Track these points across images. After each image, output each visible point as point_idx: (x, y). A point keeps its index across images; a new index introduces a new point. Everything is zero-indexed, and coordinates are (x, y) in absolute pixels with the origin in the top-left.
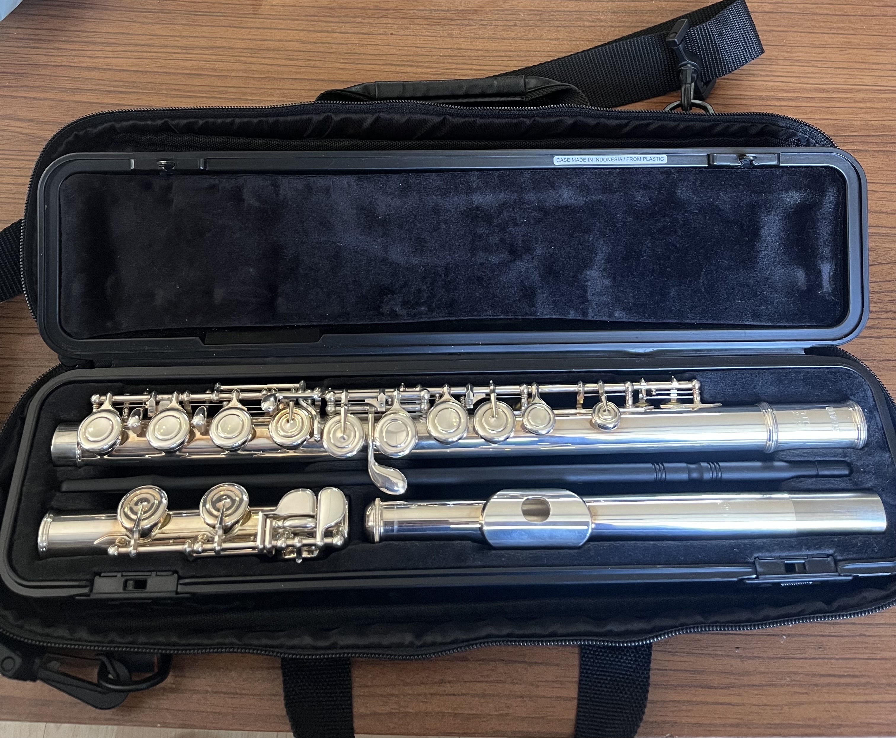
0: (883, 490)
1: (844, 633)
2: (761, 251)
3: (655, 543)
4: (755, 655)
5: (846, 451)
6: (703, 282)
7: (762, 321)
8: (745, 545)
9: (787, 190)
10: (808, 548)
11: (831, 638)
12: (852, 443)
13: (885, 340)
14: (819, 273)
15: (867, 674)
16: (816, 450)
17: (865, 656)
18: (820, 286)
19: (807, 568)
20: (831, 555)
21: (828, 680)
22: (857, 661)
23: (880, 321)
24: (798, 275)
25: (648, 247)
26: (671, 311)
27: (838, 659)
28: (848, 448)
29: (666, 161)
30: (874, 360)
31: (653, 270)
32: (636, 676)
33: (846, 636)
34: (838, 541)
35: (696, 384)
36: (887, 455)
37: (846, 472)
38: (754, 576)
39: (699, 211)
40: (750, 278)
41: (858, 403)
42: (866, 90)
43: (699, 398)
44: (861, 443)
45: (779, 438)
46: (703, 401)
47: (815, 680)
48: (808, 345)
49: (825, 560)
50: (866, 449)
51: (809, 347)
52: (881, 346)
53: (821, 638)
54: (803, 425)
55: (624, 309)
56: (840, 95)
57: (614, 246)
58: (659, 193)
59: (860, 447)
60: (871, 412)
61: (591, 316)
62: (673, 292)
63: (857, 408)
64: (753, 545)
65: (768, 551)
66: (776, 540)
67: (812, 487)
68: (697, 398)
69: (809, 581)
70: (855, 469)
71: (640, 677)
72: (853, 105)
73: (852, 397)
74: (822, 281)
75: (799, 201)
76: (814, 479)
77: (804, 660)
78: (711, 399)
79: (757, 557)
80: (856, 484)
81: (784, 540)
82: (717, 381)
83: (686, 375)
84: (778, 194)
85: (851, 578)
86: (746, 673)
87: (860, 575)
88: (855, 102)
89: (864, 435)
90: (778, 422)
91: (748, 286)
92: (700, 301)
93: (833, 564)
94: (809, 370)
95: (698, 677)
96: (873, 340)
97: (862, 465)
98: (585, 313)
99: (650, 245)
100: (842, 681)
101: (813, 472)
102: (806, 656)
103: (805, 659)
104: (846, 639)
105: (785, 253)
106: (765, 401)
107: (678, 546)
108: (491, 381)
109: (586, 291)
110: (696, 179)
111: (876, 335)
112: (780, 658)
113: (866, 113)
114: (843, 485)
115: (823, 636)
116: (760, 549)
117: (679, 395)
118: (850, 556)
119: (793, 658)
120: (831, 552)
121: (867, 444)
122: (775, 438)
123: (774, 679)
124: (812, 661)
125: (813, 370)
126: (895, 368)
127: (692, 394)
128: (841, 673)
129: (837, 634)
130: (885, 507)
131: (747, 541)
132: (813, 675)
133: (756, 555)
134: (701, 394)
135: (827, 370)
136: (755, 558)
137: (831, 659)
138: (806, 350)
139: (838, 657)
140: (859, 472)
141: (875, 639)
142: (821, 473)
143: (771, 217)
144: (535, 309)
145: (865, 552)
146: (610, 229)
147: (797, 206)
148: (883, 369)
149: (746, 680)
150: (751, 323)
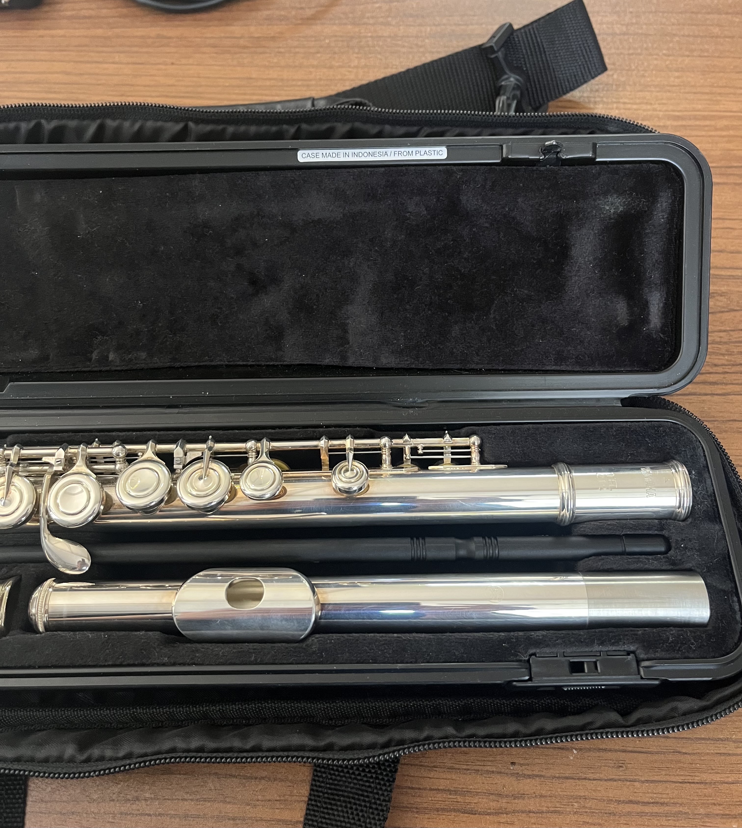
0: (708, 571)
1: (654, 749)
2: (571, 276)
3: (399, 635)
4: (534, 773)
5: (664, 522)
6: (494, 317)
7: (568, 365)
8: (517, 638)
9: (605, 194)
10: (602, 643)
11: (635, 755)
12: (672, 513)
13: (731, 397)
14: (645, 306)
15: (680, 801)
16: (624, 522)
17: (679, 779)
18: (646, 321)
19: (599, 669)
20: (633, 652)
21: (628, 808)
22: (667, 785)
23: (726, 376)
24: (618, 306)
25: (424, 274)
26: (452, 353)
27: (643, 782)
28: (666, 519)
29: (445, 156)
30: (715, 421)
31: (431, 303)
32: (374, 798)
33: (657, 753)
34: (643, 634)
35: (475, 440)
36: (717, 527)
37: (663, 549)
38: (527, 678)
39: (492, 224)
40: (555, 312)
41: (685, 463)
42: (731, 117)
43: (478, 458)
44: (683, 512)
45: (577, 505)
46: (483, 461)
47: (612, 807)
48: (625, 394)
49: (625, 659)
50: (690, 520)
51: (627, 396)
52: (726, 404)
53: (624, 754)
54: (609, 491)
55: (393, 352)
56: (698, 123)
57: (381, 272)
58: (438, 200)
59: (682, 517)
60: (699, 474)
61: (351, 361)
62: (456, 330)
63: (682, 469)
64: (529, 638)
65: (548, 646)
66: (560, 632)
67: (614, 567)
68: (475, 457)
69: (601, 685)
70: (673, 545)
71: (379, 799)
72: (713, 133)
73: (677, 457)
74: (649, 314)
75: (621, 209)
76: (619, 557)
77: (599, 782)
78: (492, 459)
79: (534, 654)
80: (673, 563)
81: (570, 632)
82: (502, 437)
83: (463, 430)
84: (595, 200)
85: (657, 682)
86: (521, 796)
87: (670, 679)
88: (716, 130)
89: (688, 502)
90: (576, 487)
91: (553, 322)
92: (489, 340)
93: (634, 664)
94: (625, 424)
95: (459, 799)
96: (716, 397)
97: (683, 540)
98: (344, 358)
99: (426, 270)
100: (647, 809)
101: (619, 549)
102: (602, 776)
103: (600, 780)
104: (656, 757)
105: (601, 278)
106: (563, 462)
107: (429, 640)
108: (210, 437)
109: (346, 332)
110: (486, 180)
111: (720, 392)
112: (567, 778)
113: (728, 142)
114: (656, 565)
115: (624, 751)
116: (538, 643)
117: (453, 454)
118: (658, 655)
119: (585, 779)
120: (632, 648)
121: (692, 512)
122: (571, 506)
123: (558, 805)
124: (609, 783)
125: (629, 424)
126: (741, 430)
127: (469, 453)
128: (646, 800)
129: (644, 750)
130: (709, 593)
131: (521, 633)
132: (610, 801)
133: (531, 651)
134: (481, 453)
135: (647, 424)
136: (531, 655)
137: (635, 781)
138: (623, 401)
139: (643, 779)
140: (678, 548)
141: (693, 757)
142: (629, 549)
143: (584, 231)
144: (282, 353)
145: (679, 650)
146: (376, 251)
147: (618, 215)
148: (726, 431)
149: (520, 804)
150: (554, 368)
